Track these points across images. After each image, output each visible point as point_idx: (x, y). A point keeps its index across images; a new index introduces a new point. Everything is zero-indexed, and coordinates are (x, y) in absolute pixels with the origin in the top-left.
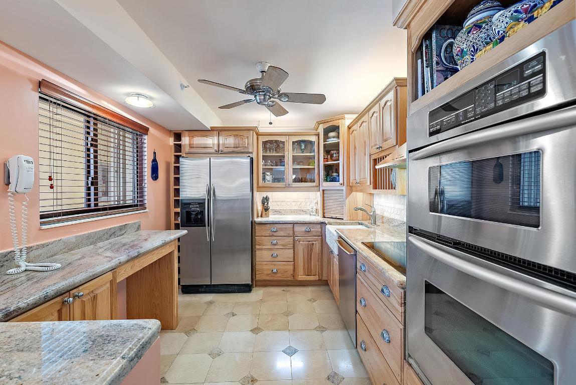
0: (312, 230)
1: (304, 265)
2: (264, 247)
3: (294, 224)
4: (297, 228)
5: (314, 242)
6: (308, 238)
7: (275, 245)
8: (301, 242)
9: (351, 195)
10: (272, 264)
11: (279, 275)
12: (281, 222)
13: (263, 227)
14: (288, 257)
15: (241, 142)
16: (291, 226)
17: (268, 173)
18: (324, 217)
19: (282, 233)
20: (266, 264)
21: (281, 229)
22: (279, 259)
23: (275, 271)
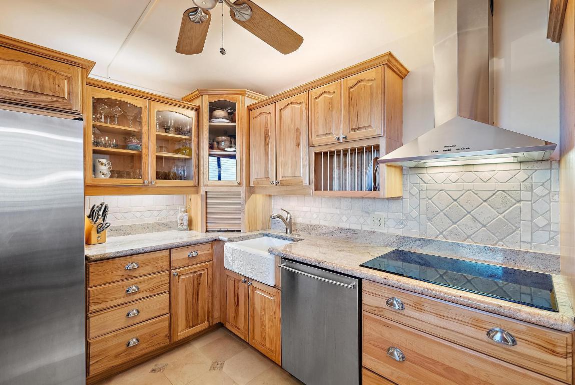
0: (199, 253)
1: (187, 311)
2: (109, 304)
3: (170, 249)
4: (176, 255)
5: (202, 272)
6: (193, 267)
7: (134, 293)
8: (182, 277)
9: (250, 198)
10: (126, 332)
11: (144, 345)
12: (148, 250)
13: (107, 266)
14: (160, 309)
15: (48, 84)
16: (166, 253)
17: (104, 161)
18: (207, 231)
19: (149, 269)
20: (116, 336)
21: (146, 263)
22: (143, 316)
23: (133, 341)
